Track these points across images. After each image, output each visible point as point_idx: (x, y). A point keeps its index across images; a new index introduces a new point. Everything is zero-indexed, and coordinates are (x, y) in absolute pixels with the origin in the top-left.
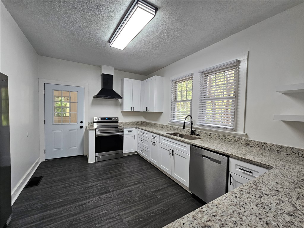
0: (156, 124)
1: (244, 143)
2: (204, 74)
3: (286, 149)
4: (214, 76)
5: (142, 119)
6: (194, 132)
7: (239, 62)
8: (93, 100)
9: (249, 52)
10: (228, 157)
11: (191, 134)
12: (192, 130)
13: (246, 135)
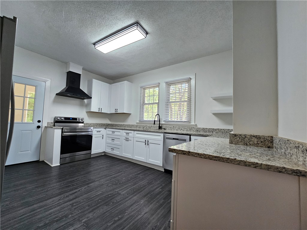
0: (124, 125)
1: (195, 130)
2: (168, 84)
3: (216, 130)
4: (175, 87)
5: (107, 122)
6: (161, 127)
7: (191, 79)
8: (55, 97)
9: (196, 74)
10: (190, 135)
11: (159, 129)
12: (159, 126)
13: (196, 125)
